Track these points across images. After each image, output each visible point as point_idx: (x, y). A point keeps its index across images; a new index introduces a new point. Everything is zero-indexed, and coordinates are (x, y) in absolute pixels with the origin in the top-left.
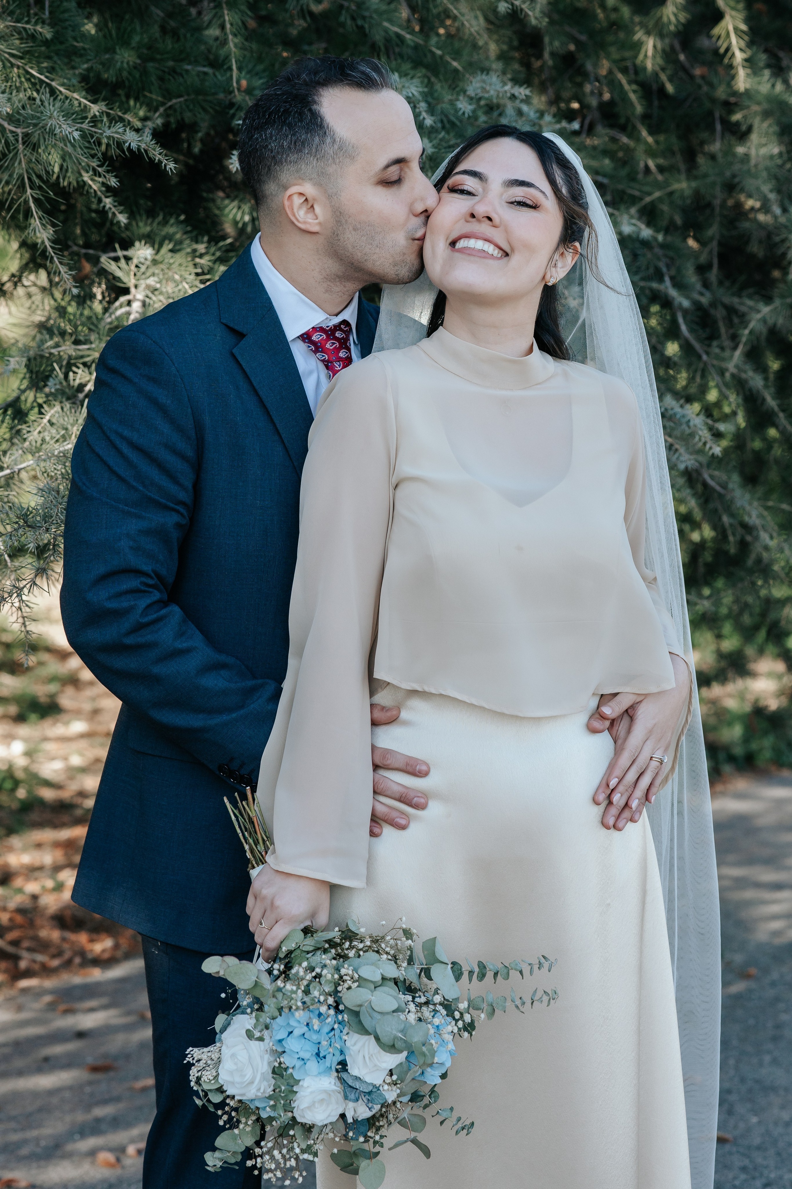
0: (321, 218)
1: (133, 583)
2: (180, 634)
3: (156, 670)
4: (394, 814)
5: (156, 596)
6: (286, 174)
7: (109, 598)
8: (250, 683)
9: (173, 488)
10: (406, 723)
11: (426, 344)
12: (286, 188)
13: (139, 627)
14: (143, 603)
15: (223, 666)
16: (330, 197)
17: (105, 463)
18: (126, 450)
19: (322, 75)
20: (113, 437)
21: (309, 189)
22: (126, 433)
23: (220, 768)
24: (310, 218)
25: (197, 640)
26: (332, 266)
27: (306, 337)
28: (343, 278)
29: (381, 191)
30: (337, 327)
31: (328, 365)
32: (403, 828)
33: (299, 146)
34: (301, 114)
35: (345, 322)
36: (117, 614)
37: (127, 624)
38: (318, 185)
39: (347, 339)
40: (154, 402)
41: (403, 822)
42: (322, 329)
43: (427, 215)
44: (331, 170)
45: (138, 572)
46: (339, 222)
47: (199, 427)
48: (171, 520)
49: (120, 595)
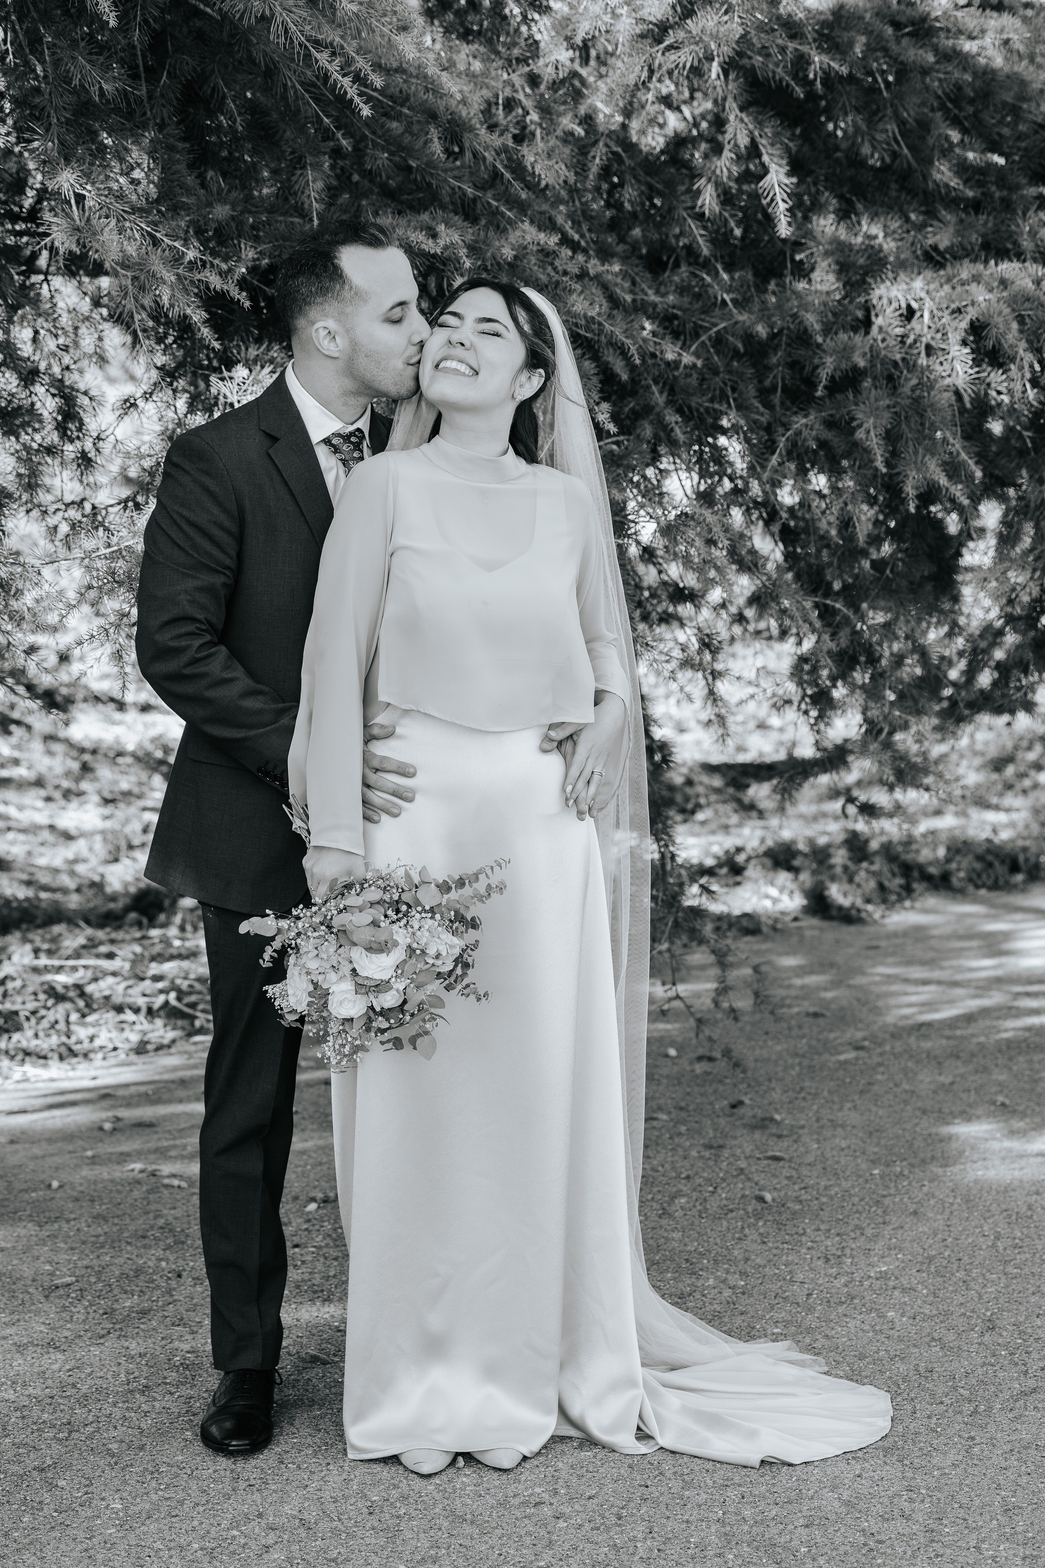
0: (341, 347)
1: (191, 628)
2: (227, 668)
3: (208, 694)
4: (388, 806)
5: (208, 638)
6: (313, 312)
7: (172, 639)
8: (281, 705)
9: (221, 556)
10: (400, 737)
11: (425, 447)
12: (313, 323)
13: (194, 662)
14: (197, 643)
15: (260, 693)
16: (347, 331)
17: (169, 536)
18: (185, 526)
19: (341, 236)
20: (175, 516)
21: (331, 324)
22: (185, 513)
23: (259, 770)
24: (332, 346)
25: (239, 672)
26: (348, 383)
27: (327, 441)
28: (357, 393)
29: (388, 327)
30: (352, 434)
31: (345, 462)
32: (396, 816)
33: (324, 291)
34: (326, 266)
35: (358, 430)
36: (177, 651)
37: (185, 658)
38: (338, 321)
39: (361, 443)
40: (206, 489)
41: (396, 811)
42: (339, 435)
43: (421, 345)
44: (349, 309)
45: (194, 620)
46: (354, 349)
47: (241, 509)
48: (218, 580)
49: (179, 637)
